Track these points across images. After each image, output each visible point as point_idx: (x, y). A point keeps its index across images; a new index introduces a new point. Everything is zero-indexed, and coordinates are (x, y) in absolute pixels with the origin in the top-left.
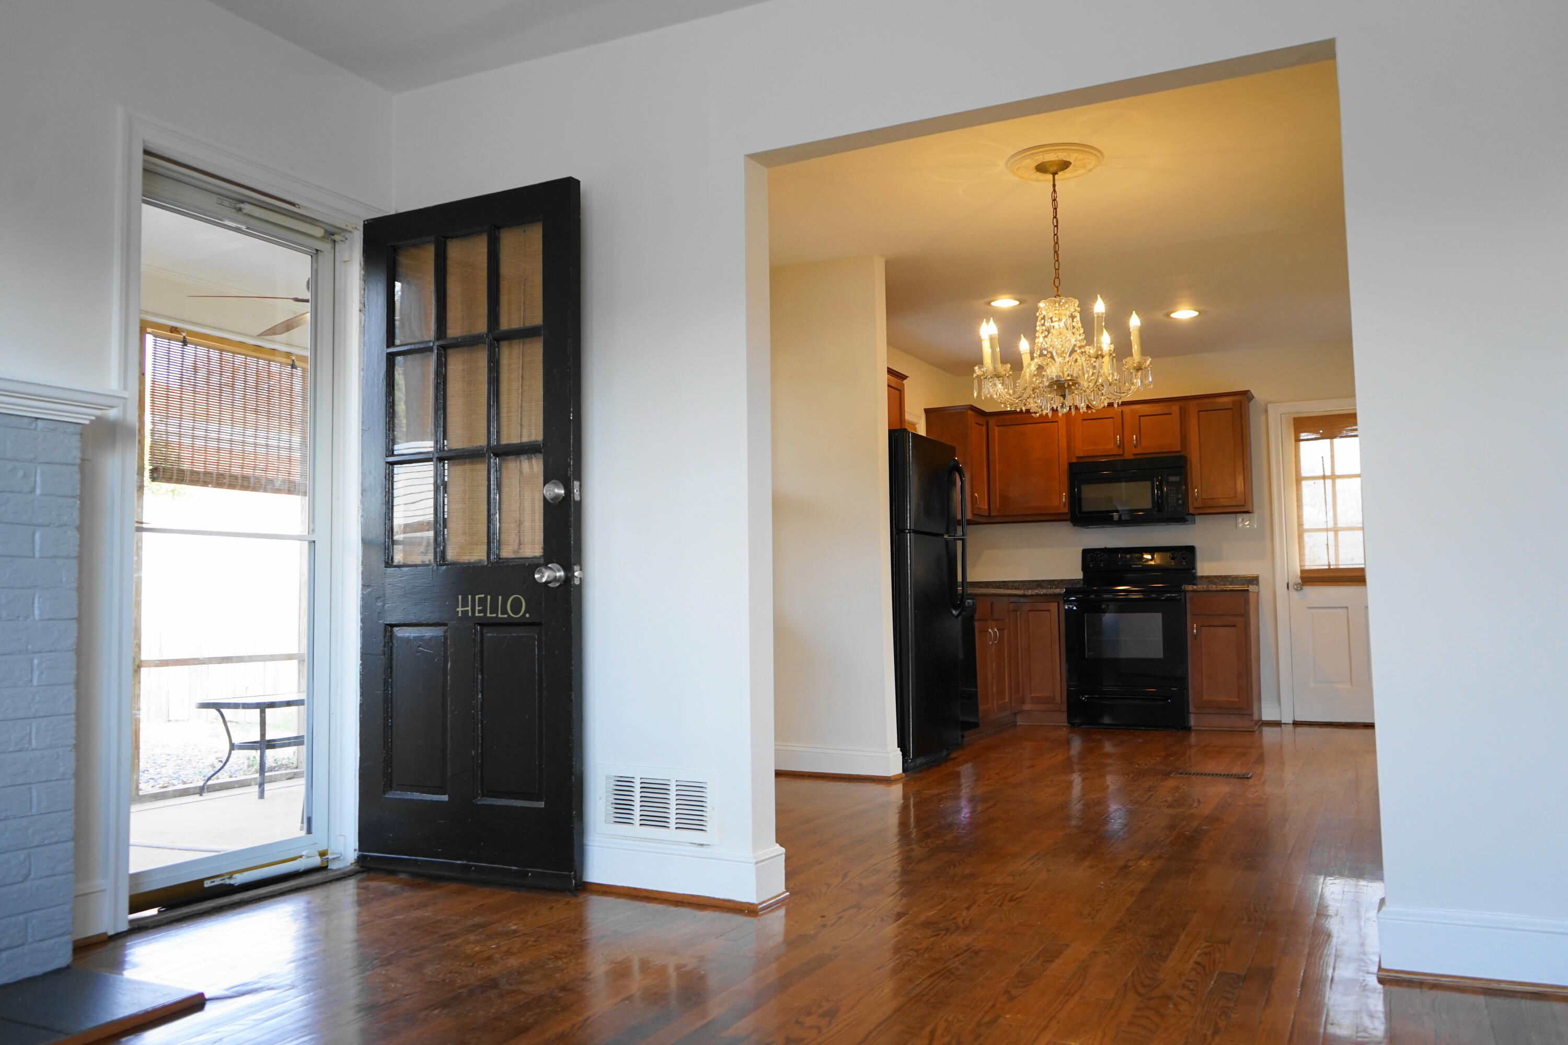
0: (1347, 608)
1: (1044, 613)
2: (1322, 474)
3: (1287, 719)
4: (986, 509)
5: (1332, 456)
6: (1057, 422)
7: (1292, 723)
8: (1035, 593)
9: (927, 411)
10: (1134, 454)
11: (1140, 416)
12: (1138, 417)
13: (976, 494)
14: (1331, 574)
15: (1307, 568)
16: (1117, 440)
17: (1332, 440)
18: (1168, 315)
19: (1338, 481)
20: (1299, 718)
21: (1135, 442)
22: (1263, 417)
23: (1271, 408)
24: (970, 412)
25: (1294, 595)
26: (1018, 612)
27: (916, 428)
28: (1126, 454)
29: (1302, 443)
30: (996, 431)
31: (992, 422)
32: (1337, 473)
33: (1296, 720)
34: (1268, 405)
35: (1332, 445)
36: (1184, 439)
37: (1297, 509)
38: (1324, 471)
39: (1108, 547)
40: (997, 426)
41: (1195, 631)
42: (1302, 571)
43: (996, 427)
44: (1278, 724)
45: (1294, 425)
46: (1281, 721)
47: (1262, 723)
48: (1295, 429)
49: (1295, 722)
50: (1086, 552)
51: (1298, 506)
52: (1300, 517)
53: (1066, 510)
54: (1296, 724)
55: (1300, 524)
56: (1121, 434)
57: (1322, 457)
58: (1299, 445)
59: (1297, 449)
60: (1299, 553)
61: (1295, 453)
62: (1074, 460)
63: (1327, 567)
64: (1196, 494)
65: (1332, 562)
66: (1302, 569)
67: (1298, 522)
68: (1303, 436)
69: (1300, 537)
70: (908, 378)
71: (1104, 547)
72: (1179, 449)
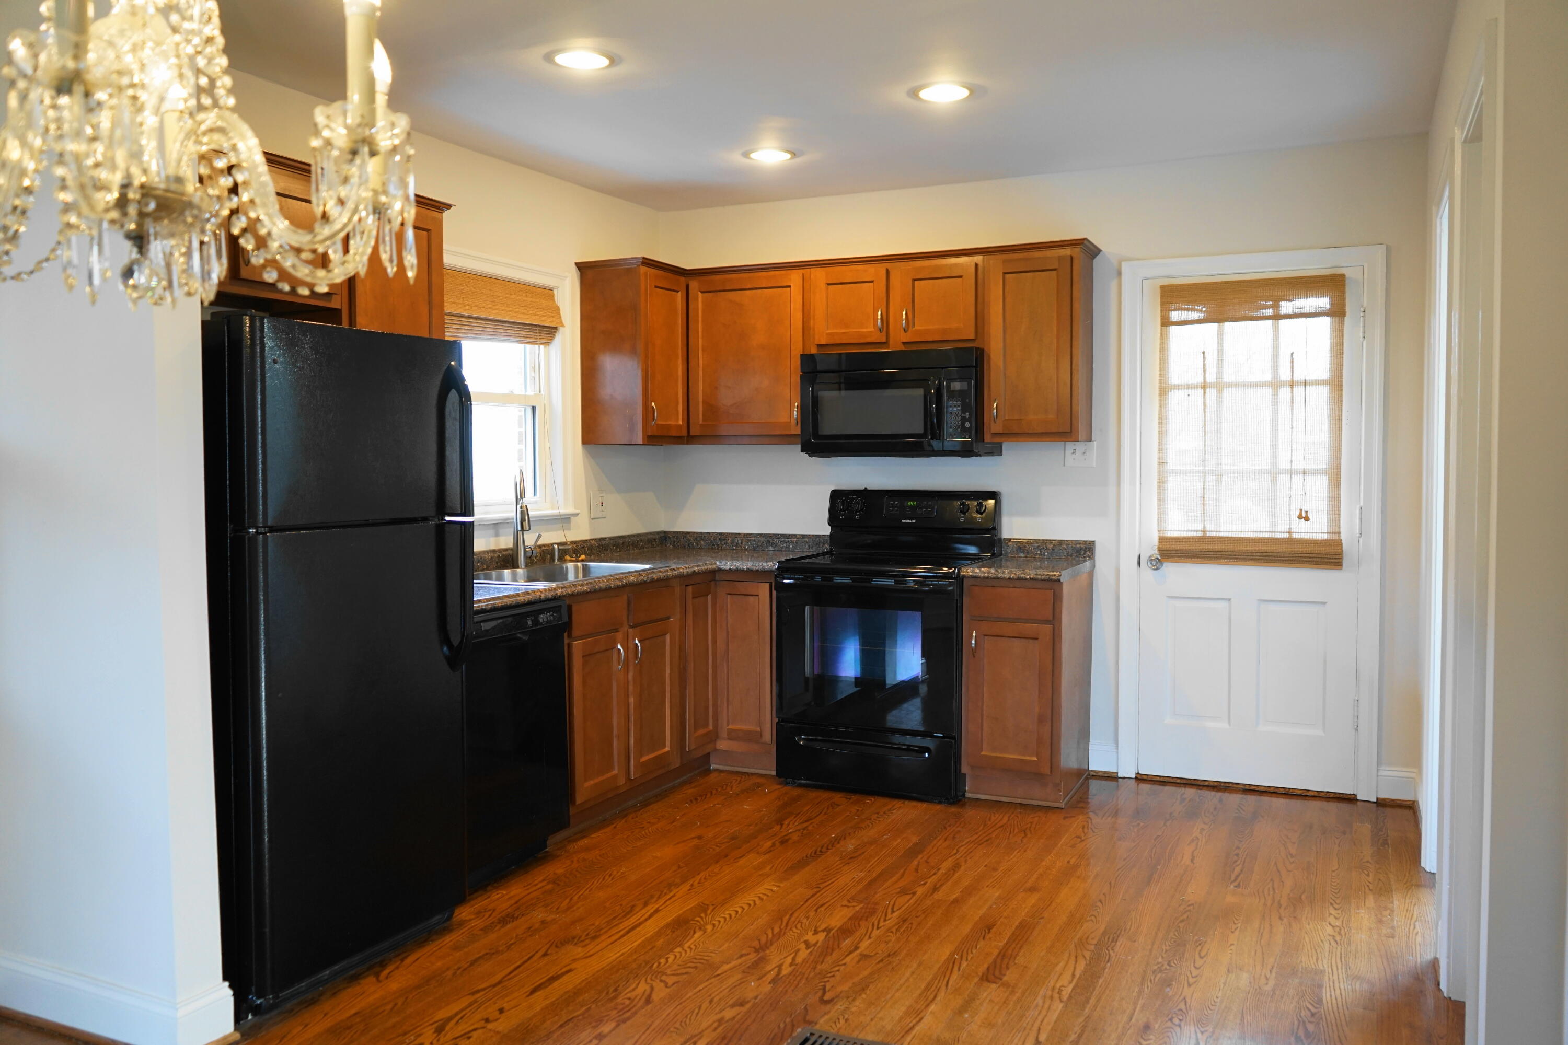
0: (1229, 600)
1: (751, 598)
2: (1200, 380)
3: (1127, 770)
4: (680, 426)
5: (1220, 351)
6: (790, 287)
7: (1134, 777)
8: (735, 568)
9: (582, 267)
10: (904, 343)
11: (914, 280)
12: (911, 282)
13: (653, 404)
14: (1207, 547)
15: (1169, 534)
16: (877, 319)
17: (1221, 324)
18: (914, 93)
19: (1226, 393)
20: (1148, 770)
21: (904, 322)
22: (1114, 284)
23: (1125, 268)
24: (643, 269)
25: (1147, 572)
26: (709, 597)
27: (553, 295)
28: (891, 342)
29: (1173, 330)
30: (700, 301)
31: (694, 285)
32: (1228, 378)
33: (1140, 772)
34: (1123, 263)
35: (1220, 334)
36: (980, 319)
37: (1160, 438)
38: (1205, 376)
39: (870, 488)
40: (702, 292)
41: (973, 642)
42: (1162, 540)
43: (700, 293)
44: (1112, 777)
45: (1162, 297)
46: (1117, 773)
47: (1089, 775)
48: (1162, 304)
49: (1139, 777)
50: (837, 496)
51: (1160, 432)
52: (1161, 450)
53: (798, 431)
54: (1140, 779)
55: (1162, 463)
56: (885, 310)
57: (1204, 353)
58: (1169, 332)
59: (1164, 338)
60: (1159, 509)
61: (1161, 344)
62: (813, 351)
63: (1200, 534)
64: (995, 411)
65: (1209, 527)
66: (1161, 535)
67: (1159, 459)
68: (1175, 316)
69: (1162, 482)
70: (452, 208)
71: (862, 488)
72: (972, 337)
